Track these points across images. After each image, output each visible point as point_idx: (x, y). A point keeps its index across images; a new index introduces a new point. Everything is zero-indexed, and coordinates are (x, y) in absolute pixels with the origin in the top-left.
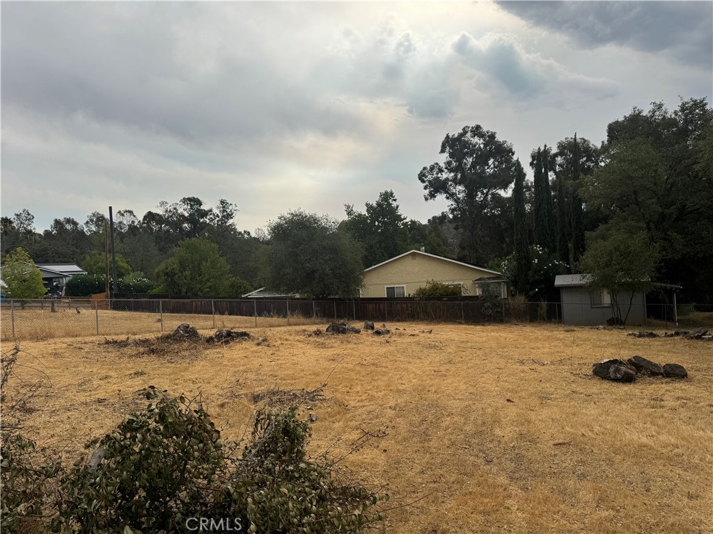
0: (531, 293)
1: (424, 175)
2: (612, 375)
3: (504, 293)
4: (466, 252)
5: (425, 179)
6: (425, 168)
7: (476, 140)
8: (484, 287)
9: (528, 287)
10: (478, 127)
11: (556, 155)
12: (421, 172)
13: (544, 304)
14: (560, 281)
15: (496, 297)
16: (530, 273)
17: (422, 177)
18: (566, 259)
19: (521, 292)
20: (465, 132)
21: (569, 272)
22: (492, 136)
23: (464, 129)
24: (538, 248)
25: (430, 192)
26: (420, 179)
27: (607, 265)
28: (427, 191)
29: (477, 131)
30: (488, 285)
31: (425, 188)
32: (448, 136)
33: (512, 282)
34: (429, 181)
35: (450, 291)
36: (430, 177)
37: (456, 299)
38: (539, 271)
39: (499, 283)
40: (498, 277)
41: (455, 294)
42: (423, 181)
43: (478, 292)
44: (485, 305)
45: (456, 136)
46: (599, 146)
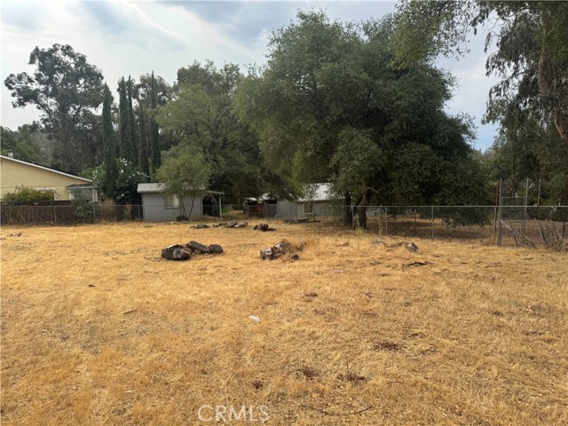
0: (118, 198)
1: (11, 82)
2: (175, 256)
3: (95, 198)
4: (60, 161)
5: (13, 87)
6: (12, 75)
7: (67, 59)
8: (77, 192)
9: (116, 192)
10: (68, 47)
11: (138, 86)
12: (8, 79)
13: (129, 206)
14: (142, 188)
15: (88, 201)
16: (117, 181)
17: (8, 83)
18: (147, 171)
19: (110, 196)
20: (55, 49)
21: (149, 181)
22: (83, 59)
23: (54, 46)
24: (124, 161)
25: (19, 100)
26: (7, 85)
27: (176, 177)
28: (15, 99)
29: (67, 50)
30: (80, 191)
31: (13, 95)
32: (37, 49)
33: (102, 188)
34: (18, 90)
35: (42, 196)
36: (17, 85)
37: (49, 204)
38: (125, 180)
39: (91, 189)
40: (90, 184)
41: (47, 199)
42: (10, 88)
43: (71, 197)
44: (78, 208)
45: (46, 50)
46: (172, 85)
